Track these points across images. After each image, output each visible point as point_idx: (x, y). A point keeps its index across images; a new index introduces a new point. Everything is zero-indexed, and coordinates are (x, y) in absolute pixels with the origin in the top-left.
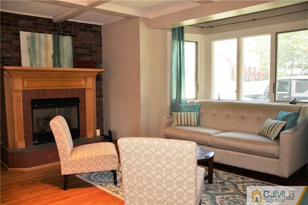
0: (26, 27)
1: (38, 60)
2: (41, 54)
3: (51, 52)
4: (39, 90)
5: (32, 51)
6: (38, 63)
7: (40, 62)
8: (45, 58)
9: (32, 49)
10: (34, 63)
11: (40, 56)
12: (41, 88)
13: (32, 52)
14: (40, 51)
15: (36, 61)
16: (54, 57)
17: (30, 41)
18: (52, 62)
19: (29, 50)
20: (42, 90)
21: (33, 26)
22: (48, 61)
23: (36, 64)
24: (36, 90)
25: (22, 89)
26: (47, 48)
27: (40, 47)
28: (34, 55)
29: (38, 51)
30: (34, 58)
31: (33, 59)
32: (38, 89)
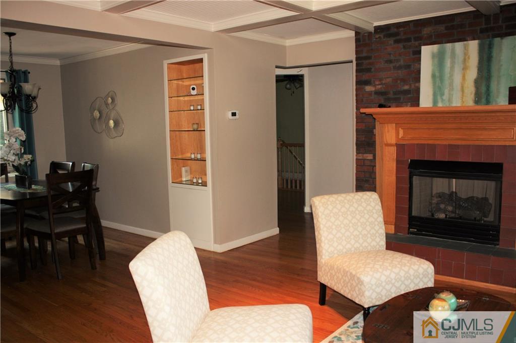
0: (433, 37)
1: (446, 92)
2: (453, 80)
3: (472, 74)
4: (423, 145)
5: (438, 78)
6: (446, 97)
7: (451, 96)
8: (459, 88)
9: (437, 74)
10: (439, 97)
11: (451, 84)
12: (426, 142)
13: (438, 80)
14: (451, 75)
15: (442, 94)
16: (477, 82)
17: (436, 60)
18: (474, 92)
19: (433, 76)
20: (428, 144)
21: (446, 32)
22: (466, 91)
23: (442, 99)
24: (417, 144)
25: (395, 142)
26: (465, 68)
27: (452, 68)
28: (440, 84)
29: (449, 75)
30: (440, 88)
31: (438, 92)
32: (420, 143)
